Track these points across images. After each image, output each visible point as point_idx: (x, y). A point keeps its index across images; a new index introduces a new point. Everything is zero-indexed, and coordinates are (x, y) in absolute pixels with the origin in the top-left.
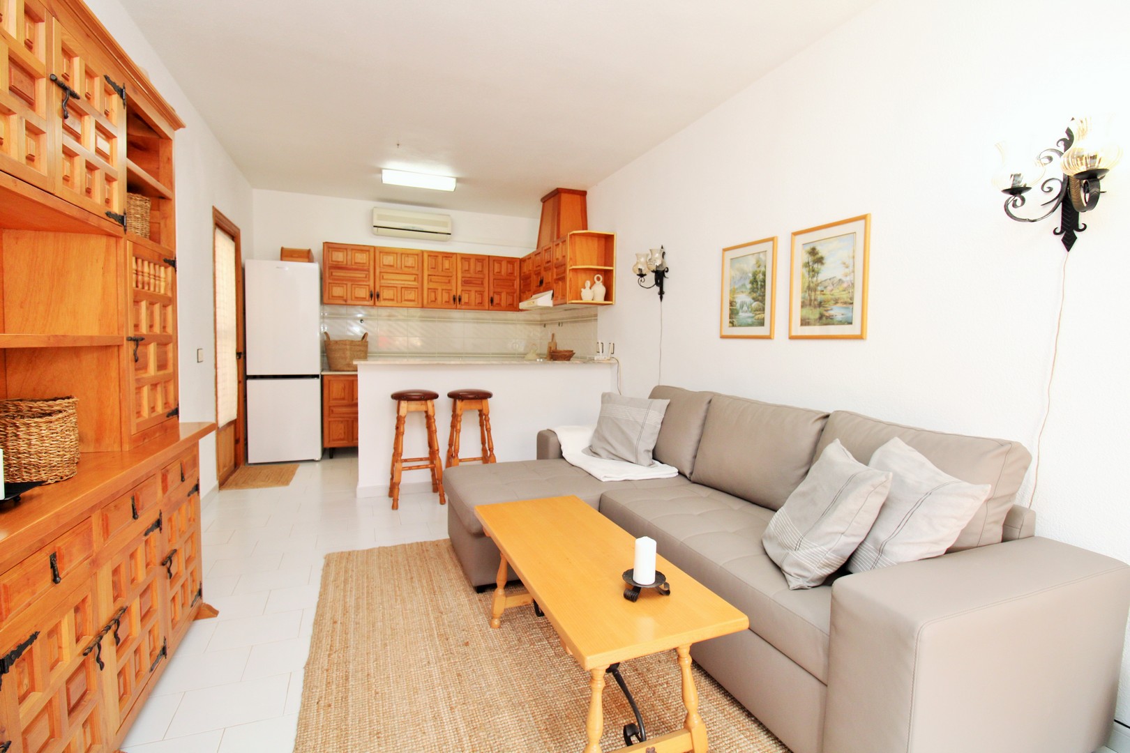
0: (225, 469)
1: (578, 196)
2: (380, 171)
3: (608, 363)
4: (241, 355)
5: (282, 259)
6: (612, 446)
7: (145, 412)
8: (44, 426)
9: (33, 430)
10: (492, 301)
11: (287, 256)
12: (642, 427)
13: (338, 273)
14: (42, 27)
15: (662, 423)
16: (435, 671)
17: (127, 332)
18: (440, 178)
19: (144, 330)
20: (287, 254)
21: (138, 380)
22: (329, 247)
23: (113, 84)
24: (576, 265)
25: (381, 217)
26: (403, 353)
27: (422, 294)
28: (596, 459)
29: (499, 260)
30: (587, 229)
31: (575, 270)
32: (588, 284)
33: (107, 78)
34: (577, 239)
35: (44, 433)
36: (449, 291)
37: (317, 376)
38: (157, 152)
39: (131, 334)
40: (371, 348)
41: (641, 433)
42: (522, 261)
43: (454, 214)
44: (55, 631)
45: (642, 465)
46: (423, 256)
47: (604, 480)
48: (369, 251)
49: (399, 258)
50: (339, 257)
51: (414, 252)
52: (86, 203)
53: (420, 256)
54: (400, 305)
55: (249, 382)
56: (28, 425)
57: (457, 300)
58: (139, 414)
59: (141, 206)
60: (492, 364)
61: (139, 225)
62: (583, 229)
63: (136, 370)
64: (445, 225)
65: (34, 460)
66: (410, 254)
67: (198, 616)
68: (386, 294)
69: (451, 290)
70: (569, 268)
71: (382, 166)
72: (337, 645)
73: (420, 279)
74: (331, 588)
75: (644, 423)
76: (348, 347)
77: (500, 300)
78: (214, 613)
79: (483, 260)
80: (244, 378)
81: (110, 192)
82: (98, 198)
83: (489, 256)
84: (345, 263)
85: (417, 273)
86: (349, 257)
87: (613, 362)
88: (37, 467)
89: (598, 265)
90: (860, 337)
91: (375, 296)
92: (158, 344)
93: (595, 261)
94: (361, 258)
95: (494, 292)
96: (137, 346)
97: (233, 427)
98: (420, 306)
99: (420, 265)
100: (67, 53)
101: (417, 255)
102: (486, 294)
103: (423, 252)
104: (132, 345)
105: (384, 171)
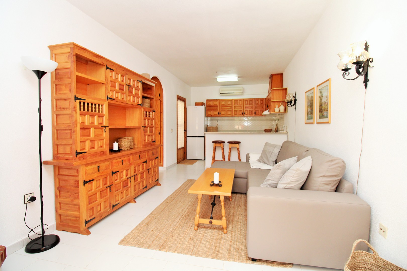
0: (180, 159)
1: (280, 76)
2: (216, 79)
3: (286, 133)
4: (186, 131)
5: (195, 105)
6: (263, 159)
7: (146, 141)
8: (125, 141)
9: (124, 141)
10: (255, 113)
11: (197, 105)
12: (272, 153)
13: (210, 108)
14: (125, 77)
15: (279, 153)
16: (190, 203)
17: (142, 125)
18: (233, 78)
19: (146, 125)
20: (197, 104)
21: (144, 134)
22: (208, 101)
23: (139, 81)
24: (274, 100)
25: (222, 91)
26: (229, 130)
27: (233, 112)
28: (260, 163)
29: (257, 100)
30: (283, 87)
31: (274, 102)
32: (277, 106)
33: (138, 80)
34: (274, 91)
35: (125, 142)
36: (241, 111)
37: (203, 137)
38: (152, 89)
39: (143, 126)
40: (218, 129)
41: (271, 155)
42: (265, 99)
43: (243, 86)
44: (122, 172)
45: (270, 165)
46: (233, 101)
47: (252, 168)
48: (218, 101)
49: (226, 102)
50: (210, 103)
51: (230, 100)
52: (134, 104)
53: (232, 101)
54: (226, 116)
55: (188, 138)
56: (123, 140)
57: (243, 114)
58: (145, 141)
59: (148, 101)
60: (245, 133)
61: (147, 105)
62: (281, 87)
63: (144, 132)
64: (241, 90)
65: (124, 146)
66: (230, 101)
67: (157, 185)
68: (222, 113)
69: (242, 110)
70: (271, 101)
71: (217, 77)
72: (176, 194)
73: (232, 108)
74: (184, 185)
75: (272, 152)
76: (212, 129)
77: (258, 113)
78: (160, 185)
79: (252, 100)
80: (186, 137)
81: (139, 100)
82: (136, 102)
83: (254, 99)
84: (211, 104)
85: (231, 106)
86: (213, 103)
87: (287, 133)
88: (124, 147)
89: (283, 99)
90: (328, 123)
91: (219, 114)
92: (150, 128)
93: (281, 98)
94: (216, 103)
95: (256, 110)
96: (144, 128)
97: (183, 149)
98: (232, 116)
99: (232, 104)
100: (130, 79)
101: (231, 101)
102: (253, 111)
103: (233, 100)
104: (143, 128)
105: (217, 79)
